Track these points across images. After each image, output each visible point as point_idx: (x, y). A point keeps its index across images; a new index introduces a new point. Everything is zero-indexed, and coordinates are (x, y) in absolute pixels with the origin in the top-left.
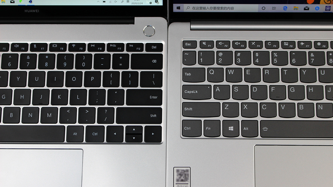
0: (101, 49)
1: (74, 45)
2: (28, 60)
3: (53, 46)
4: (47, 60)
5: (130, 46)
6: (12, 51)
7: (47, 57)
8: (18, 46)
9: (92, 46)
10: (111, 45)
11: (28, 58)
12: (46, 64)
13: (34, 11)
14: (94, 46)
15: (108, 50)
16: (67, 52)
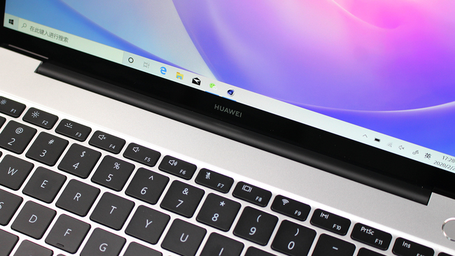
0: (339, 228)
1: (285, 201)
2: (183, 197)
3: (244, 188)
4: (219, 210)
5: (404, 244)
6: (160, 168)
7: (222, 204)
8: (176, 164)
9: (322, 215)
10: (363, 229)
11: (186, 192)
12: (216, 217)
13: (232, 112)
14: (327, 216)
15: (354, 236)
16: (267, 210)
